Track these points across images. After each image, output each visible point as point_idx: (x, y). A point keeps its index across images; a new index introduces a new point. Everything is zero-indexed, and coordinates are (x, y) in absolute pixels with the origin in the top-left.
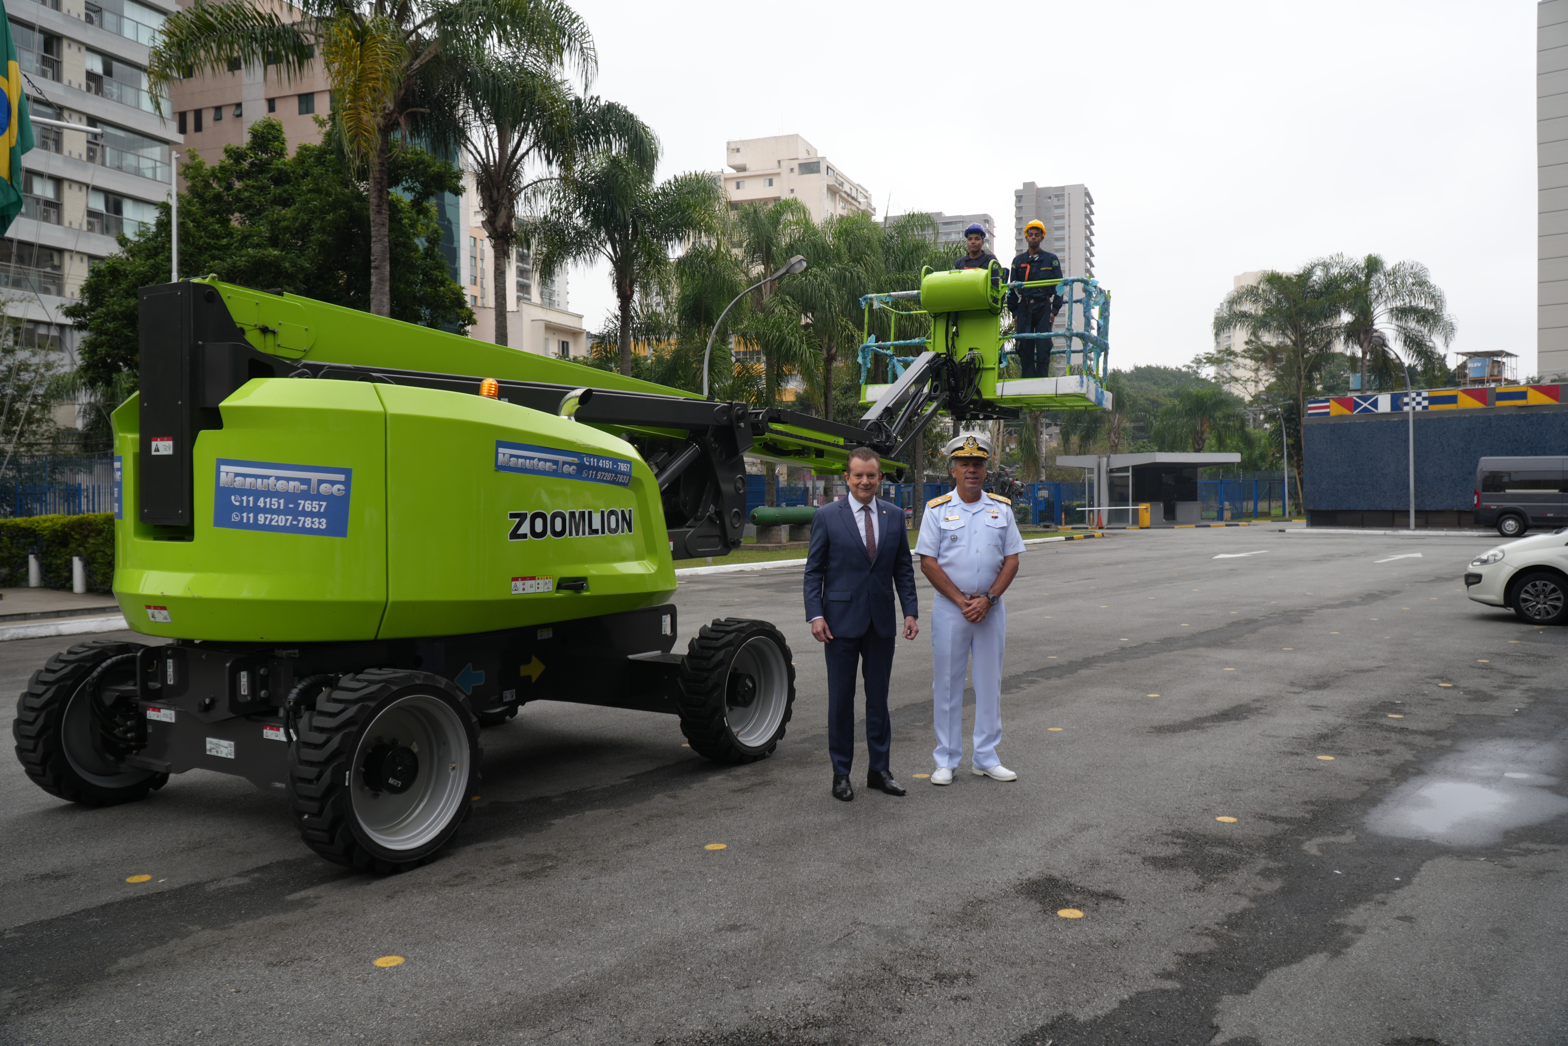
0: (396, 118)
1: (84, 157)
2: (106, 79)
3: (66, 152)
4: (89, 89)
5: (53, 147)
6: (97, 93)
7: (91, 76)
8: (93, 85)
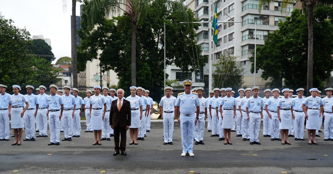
0: (315, 2)
1: (274, 25)
2: (279, 7)
3: (270, 24)
4: (275, 10)
5: (267, 24)
6: (277, 11)
7: (276, 7)
8: (276, 9)
